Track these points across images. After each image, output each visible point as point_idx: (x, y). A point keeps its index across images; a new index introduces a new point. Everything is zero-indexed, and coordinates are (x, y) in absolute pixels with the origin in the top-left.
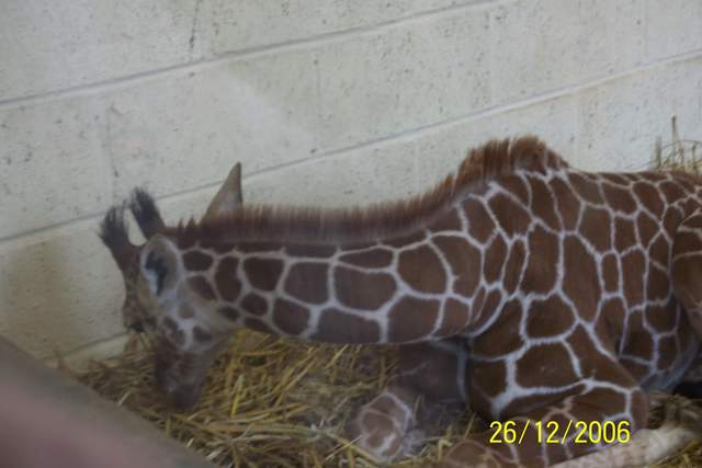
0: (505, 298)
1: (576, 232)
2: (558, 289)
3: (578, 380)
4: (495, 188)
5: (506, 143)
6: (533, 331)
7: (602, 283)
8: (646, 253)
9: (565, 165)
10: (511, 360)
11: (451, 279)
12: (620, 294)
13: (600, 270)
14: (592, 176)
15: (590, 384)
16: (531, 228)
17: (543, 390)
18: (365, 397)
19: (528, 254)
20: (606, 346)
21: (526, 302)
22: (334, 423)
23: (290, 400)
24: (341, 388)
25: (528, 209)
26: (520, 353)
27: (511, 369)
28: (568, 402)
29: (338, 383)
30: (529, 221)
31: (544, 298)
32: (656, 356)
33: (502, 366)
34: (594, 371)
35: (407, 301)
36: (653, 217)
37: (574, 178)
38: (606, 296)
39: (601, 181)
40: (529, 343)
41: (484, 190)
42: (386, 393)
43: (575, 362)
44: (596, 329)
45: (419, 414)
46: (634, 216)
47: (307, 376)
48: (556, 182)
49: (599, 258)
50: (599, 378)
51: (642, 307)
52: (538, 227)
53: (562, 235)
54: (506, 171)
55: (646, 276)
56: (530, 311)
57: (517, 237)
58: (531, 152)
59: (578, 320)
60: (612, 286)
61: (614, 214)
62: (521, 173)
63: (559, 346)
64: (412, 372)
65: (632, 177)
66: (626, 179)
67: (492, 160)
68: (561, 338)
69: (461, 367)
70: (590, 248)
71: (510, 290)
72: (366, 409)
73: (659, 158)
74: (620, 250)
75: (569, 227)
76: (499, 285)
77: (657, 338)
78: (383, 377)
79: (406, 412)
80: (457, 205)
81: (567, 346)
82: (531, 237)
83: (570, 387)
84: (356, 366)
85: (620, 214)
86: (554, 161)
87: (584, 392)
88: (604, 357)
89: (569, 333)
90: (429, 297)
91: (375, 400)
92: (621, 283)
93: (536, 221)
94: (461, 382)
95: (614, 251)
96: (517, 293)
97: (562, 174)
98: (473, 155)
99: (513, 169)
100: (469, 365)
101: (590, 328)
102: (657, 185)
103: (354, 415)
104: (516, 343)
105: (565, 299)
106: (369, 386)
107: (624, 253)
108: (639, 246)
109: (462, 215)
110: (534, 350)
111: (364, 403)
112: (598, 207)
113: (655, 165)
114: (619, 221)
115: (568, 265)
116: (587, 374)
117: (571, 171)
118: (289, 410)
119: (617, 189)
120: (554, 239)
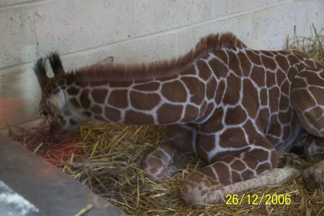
0: (216, 106)
1: (249, 78)
2: (240, 103)
3: (247, 145)
4: (212, 56)
5: (218, 36)
6: (228, 122)
7: (260, 101)
8: (280, 88)
9: (245, 46)
10: (218, 134)
11: (189, 96)
12: (268, 106)
13: (259, 95)
14: (257, 52)
15: (253, 147)
16: (228, 75)
17: (231, 149)
18: (149, 150)
19: (226, 86)
20: (260, 130)
21: (225, 108)
22: (135, 161)
23: (115, 151)
24: (139, 145)
25: (227, 66)
26: (221, 132)
27: (217, 139)
28: (242, 155)
29: (137, 143)
30: (228, 71)
31: (233, 107)
32: (282, 134)
33: (213, 137)
34: (255, 141)
35: (166, 105)
36: (284, 72)
37: (249, 52)
38: (261, 107)
39: (261, 54)
40: (226, 127)
41: (207, 57)
42: (159, 149)
43: (246, 136)
44: (256, 122)
45: (174, 158)
46: (275, 71)
47: (123, 139)
48: (241, 54)
49: (259, 89)
50: (257, 144)
51: (277, 113)
52: (231, 74)
53: (242, 79)
54: (217, 48)
55: (279, 99)
56: (227, 113)
57: (221, 78)
58: (230, 40)
59: (249, 118)
60: (264, 103)
61: (266, 70)
62: (224, 49)
63: (239, 129)
64: (172, 139)
65: (275, 53)
66: (272, 53)
67: (211, 43)
68: (240, 125)
69: (194, 137)
70: (255, 85)
71: (218, 102)
72: (150, 156)
73: (287, 44)
74: (268, 87)
75: (246, 75)
76: (213, 100)
77: (282, 126)
78: (158, 141)
79: (168, 157)
80: (194, 63)
81: (243, 129)
82: (228, 79)
83: (243, 148)
84: (146, 135)
85: (269, 70)
86: (240, 44)
87: (250, 151)
88: (259, 134)
89: (244, 123)
90: (177, 104)
91: (154, 152)
92: (268, 102)
93: (231, 71)
94: (194, 144)
95: (266, 87)
96: (221, 104)
97: (243, 51)
98: (202, 41)
99: (221, 47)
100: (198, 136)
101: (253, 121)
102: (286, 57)
103: (144, 158)
104: (220, 127)
105: (243, 107)
106: (151, 145)
107: (270, 88)
108: (277, 85)
109: (196, 68)
110: (228, 130)
111: (149, 152)
112: (259, 66)
113: (286, 47)
114: (268, 73)
115: (244, 92)
116: (251, 142)
117: (247, 49)
118: (114, 155)
119: (267, 58)
120: (239, 80)
